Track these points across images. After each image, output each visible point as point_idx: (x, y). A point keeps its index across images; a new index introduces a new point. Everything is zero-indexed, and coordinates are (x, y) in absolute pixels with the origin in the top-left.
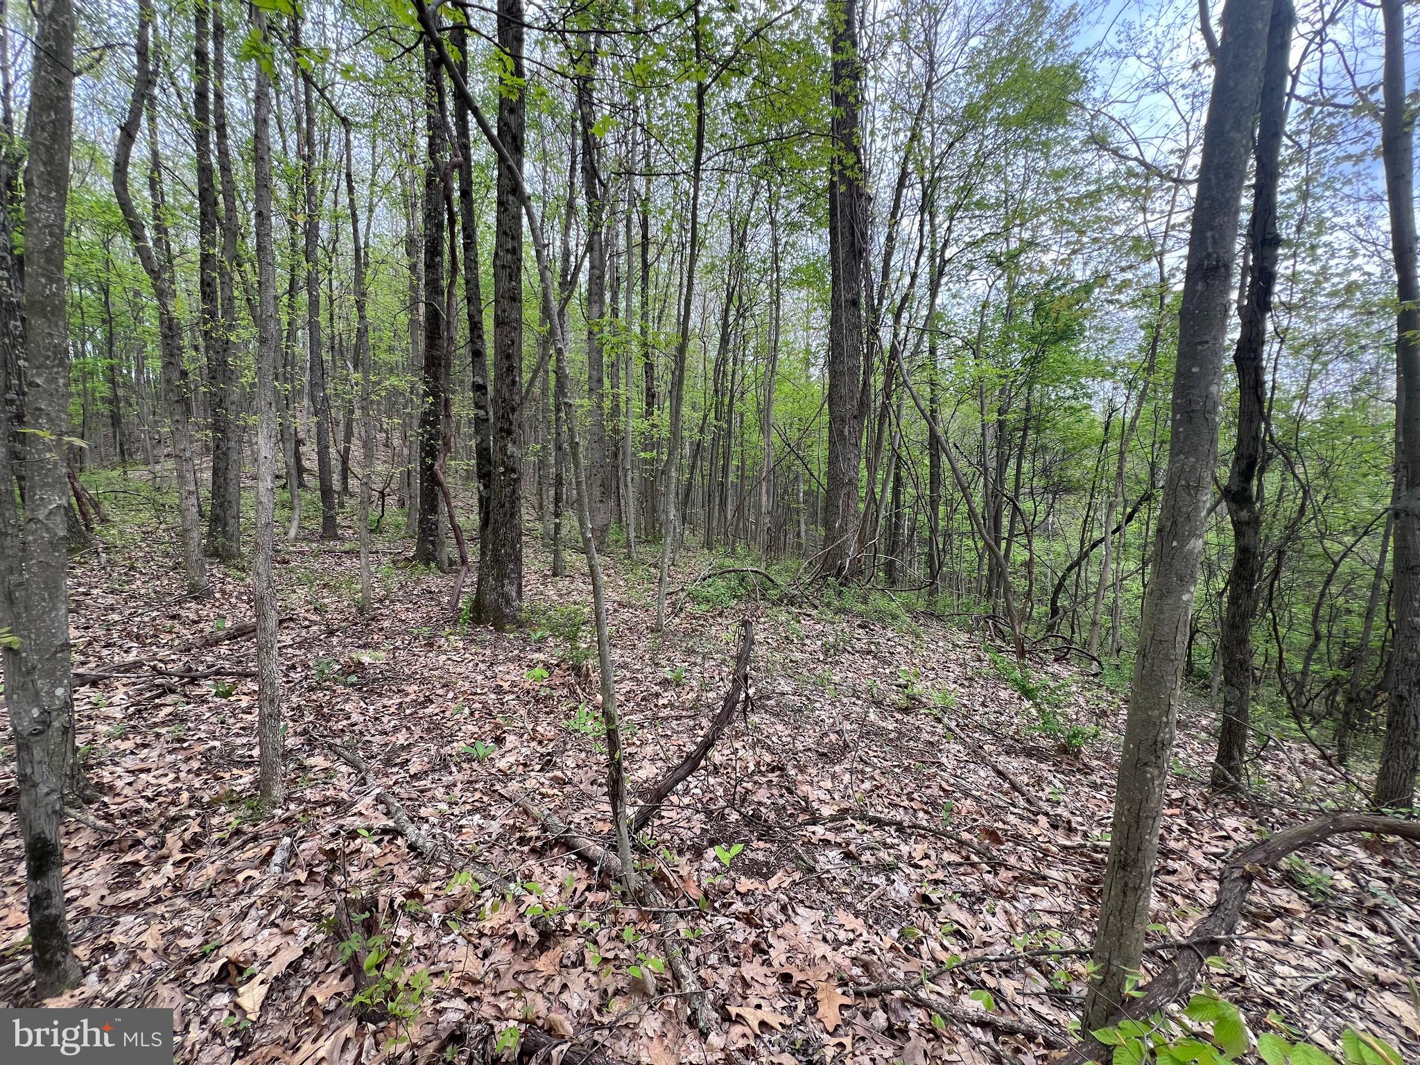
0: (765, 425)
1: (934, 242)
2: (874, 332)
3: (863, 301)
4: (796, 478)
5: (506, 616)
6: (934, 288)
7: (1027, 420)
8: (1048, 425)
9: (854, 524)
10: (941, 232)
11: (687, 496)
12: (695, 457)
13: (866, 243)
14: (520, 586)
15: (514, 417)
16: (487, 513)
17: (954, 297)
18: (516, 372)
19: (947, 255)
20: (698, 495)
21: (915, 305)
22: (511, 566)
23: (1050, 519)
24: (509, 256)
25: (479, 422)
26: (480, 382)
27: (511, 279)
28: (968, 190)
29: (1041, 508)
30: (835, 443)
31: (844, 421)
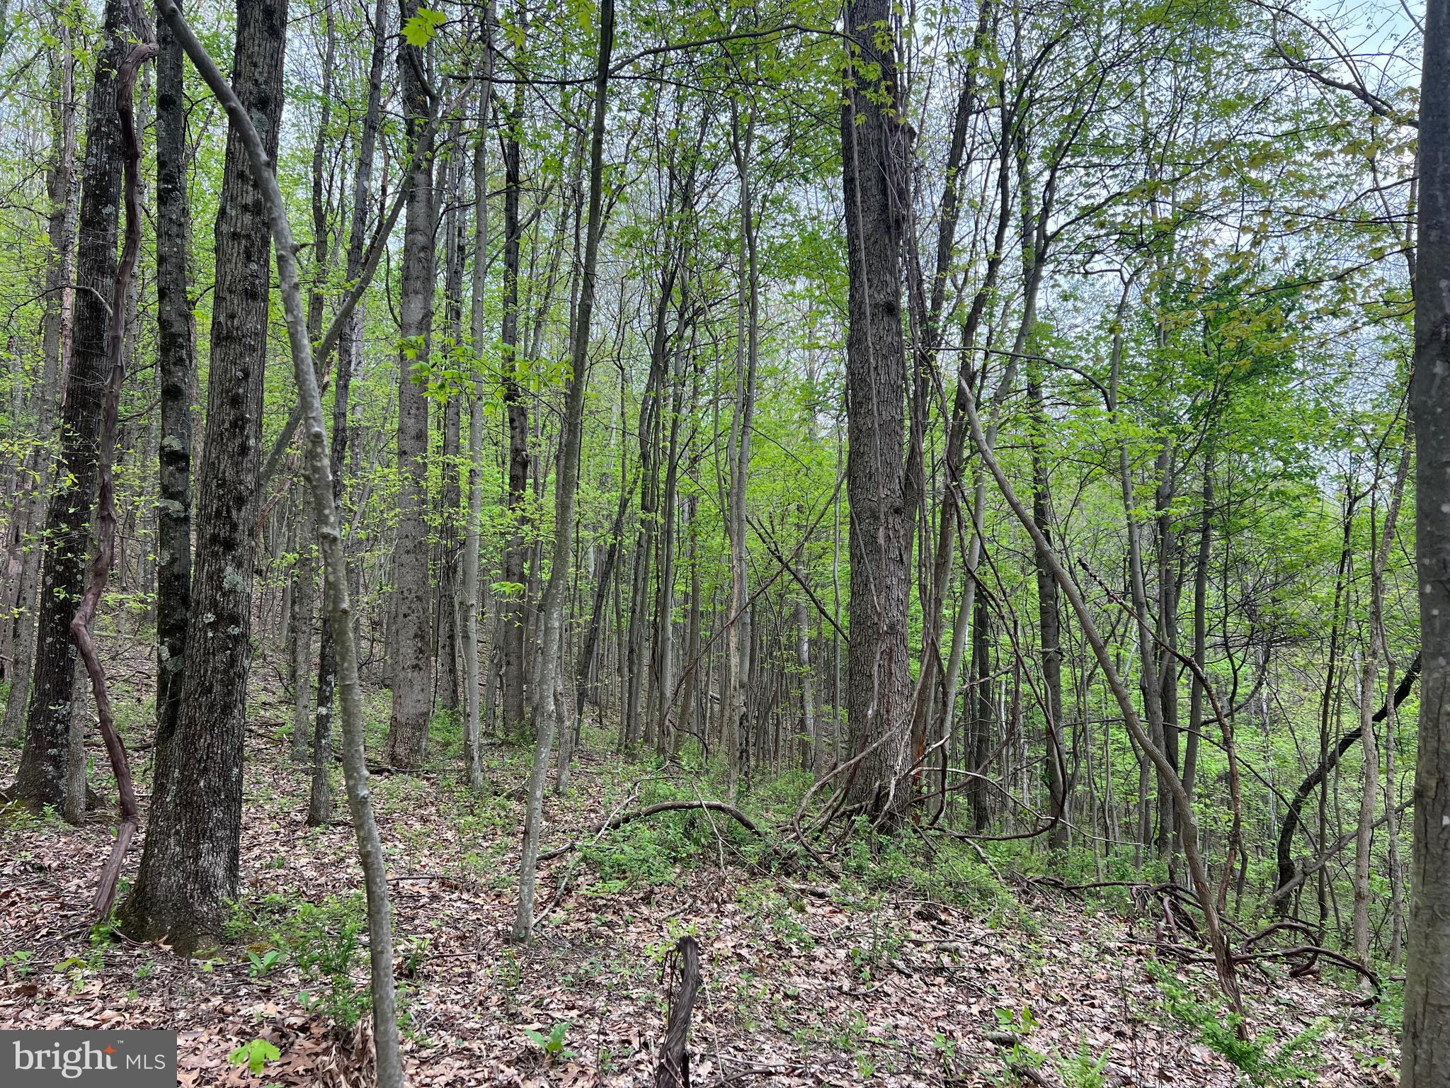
0: (733, 521)
1: (1027, 203)
2: (925, 360)
3: (904, 302)
4: (796, 616)
5: (200, 921)
6: (1030, 281)
7: (1208, 514)
8: (1245, 522)
9: (902, 709)
10: (1038, 189)
11: (589, 649)
12: (605, 576)
13: (908, 206)
14: (235, 853)
15: (243, 516)
16: (174, 706)
17: (1065, 298)
18: (250, 429)
19: (1051, 227)
20: (610, 649)
21: (998, 311)
22: (217, 814)
23: (1265, 691)
24: (248, 218)
25: (170, 525)
26: (177, 445)
27: (249, 258)
28: (1079, 123)
29: (1247, 670)
30: (862, 557)
31: (877, 518)
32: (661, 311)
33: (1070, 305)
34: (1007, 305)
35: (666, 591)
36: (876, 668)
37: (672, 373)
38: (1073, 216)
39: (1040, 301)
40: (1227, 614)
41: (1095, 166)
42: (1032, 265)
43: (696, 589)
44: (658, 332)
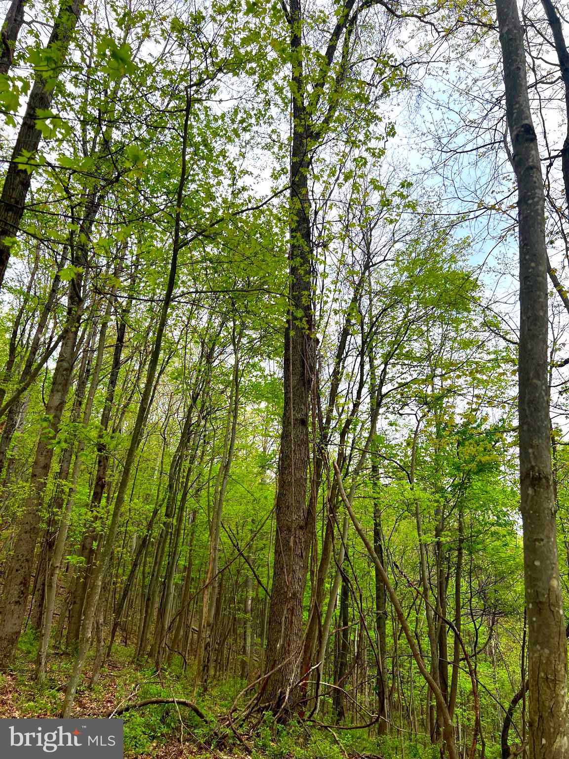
1: (372, 378)
2: (319, 449)
6: (374, 415)
7: (461, 541)
17: (391, 424)
30: (281, 553)
31: (290, 531)
32: (190, 412)
33: (394, 428)
34: (363, 426)
35: (173, 564)
36: (283, 619)
37: (191, 443)
38: (395, 387)
39: (378, 426)
40: (471, 597)
41: (405, 365)
42: (375, 408)
43: (190, 564)
44: (186, 421)
